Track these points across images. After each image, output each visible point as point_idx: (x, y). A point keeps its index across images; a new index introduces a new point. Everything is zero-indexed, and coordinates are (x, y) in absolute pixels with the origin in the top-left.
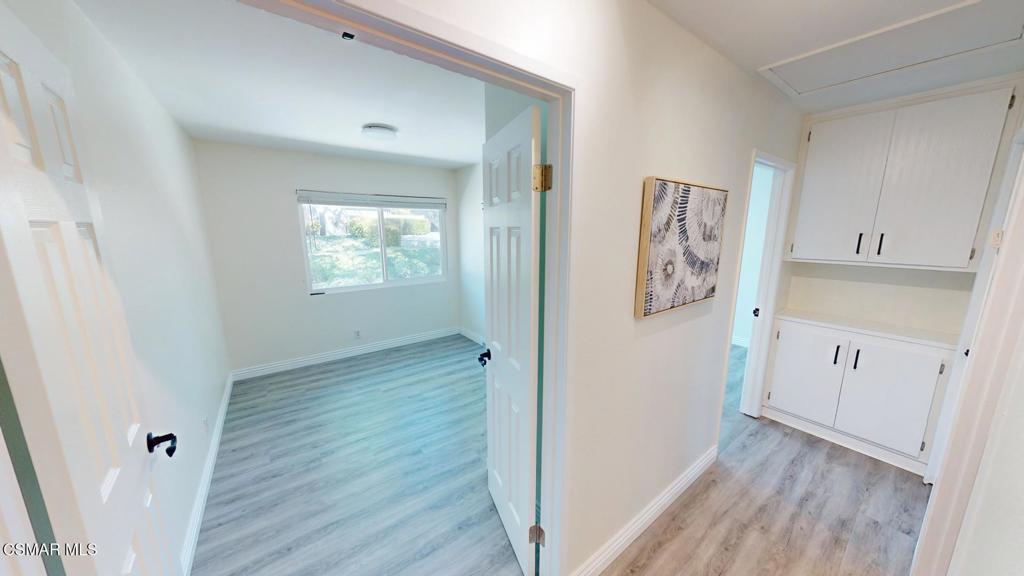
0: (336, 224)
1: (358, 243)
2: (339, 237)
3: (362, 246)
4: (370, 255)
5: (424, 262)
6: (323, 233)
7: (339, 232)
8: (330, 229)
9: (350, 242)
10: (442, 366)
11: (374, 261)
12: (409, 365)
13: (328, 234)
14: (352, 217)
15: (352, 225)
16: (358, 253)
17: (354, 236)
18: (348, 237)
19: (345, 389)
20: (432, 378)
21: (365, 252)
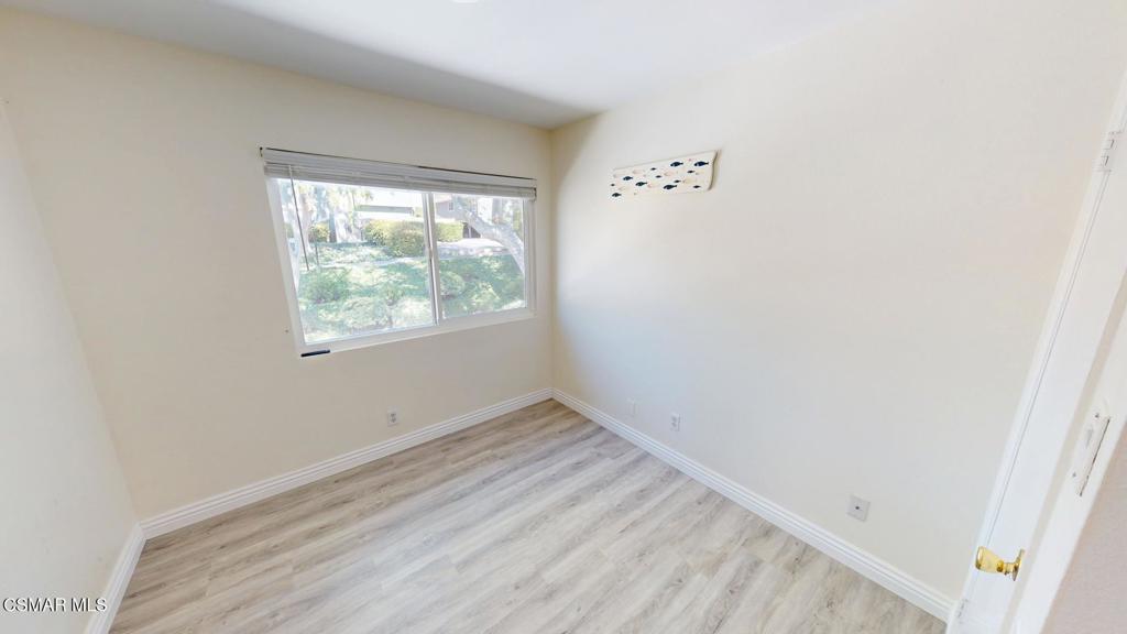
0: (349, 229)
1: (375, 252)
2: (354, 245)
3: (382, 256)
4: (393, 266)
5: (461, 275)
6: (333, 239)
7: (352, 239)
8: (341, 233)
9: (368, 250)
10: (553, 479)
11: (399, 274)
12: (490, 480)
13: (339, 241)
14: (368, 220)
15: (368, 229)
16: (377, 264)
17: (371, 243)
18: (363, 245)
19: (378, 560)
20: (543, 517)
21: (386, 264)
